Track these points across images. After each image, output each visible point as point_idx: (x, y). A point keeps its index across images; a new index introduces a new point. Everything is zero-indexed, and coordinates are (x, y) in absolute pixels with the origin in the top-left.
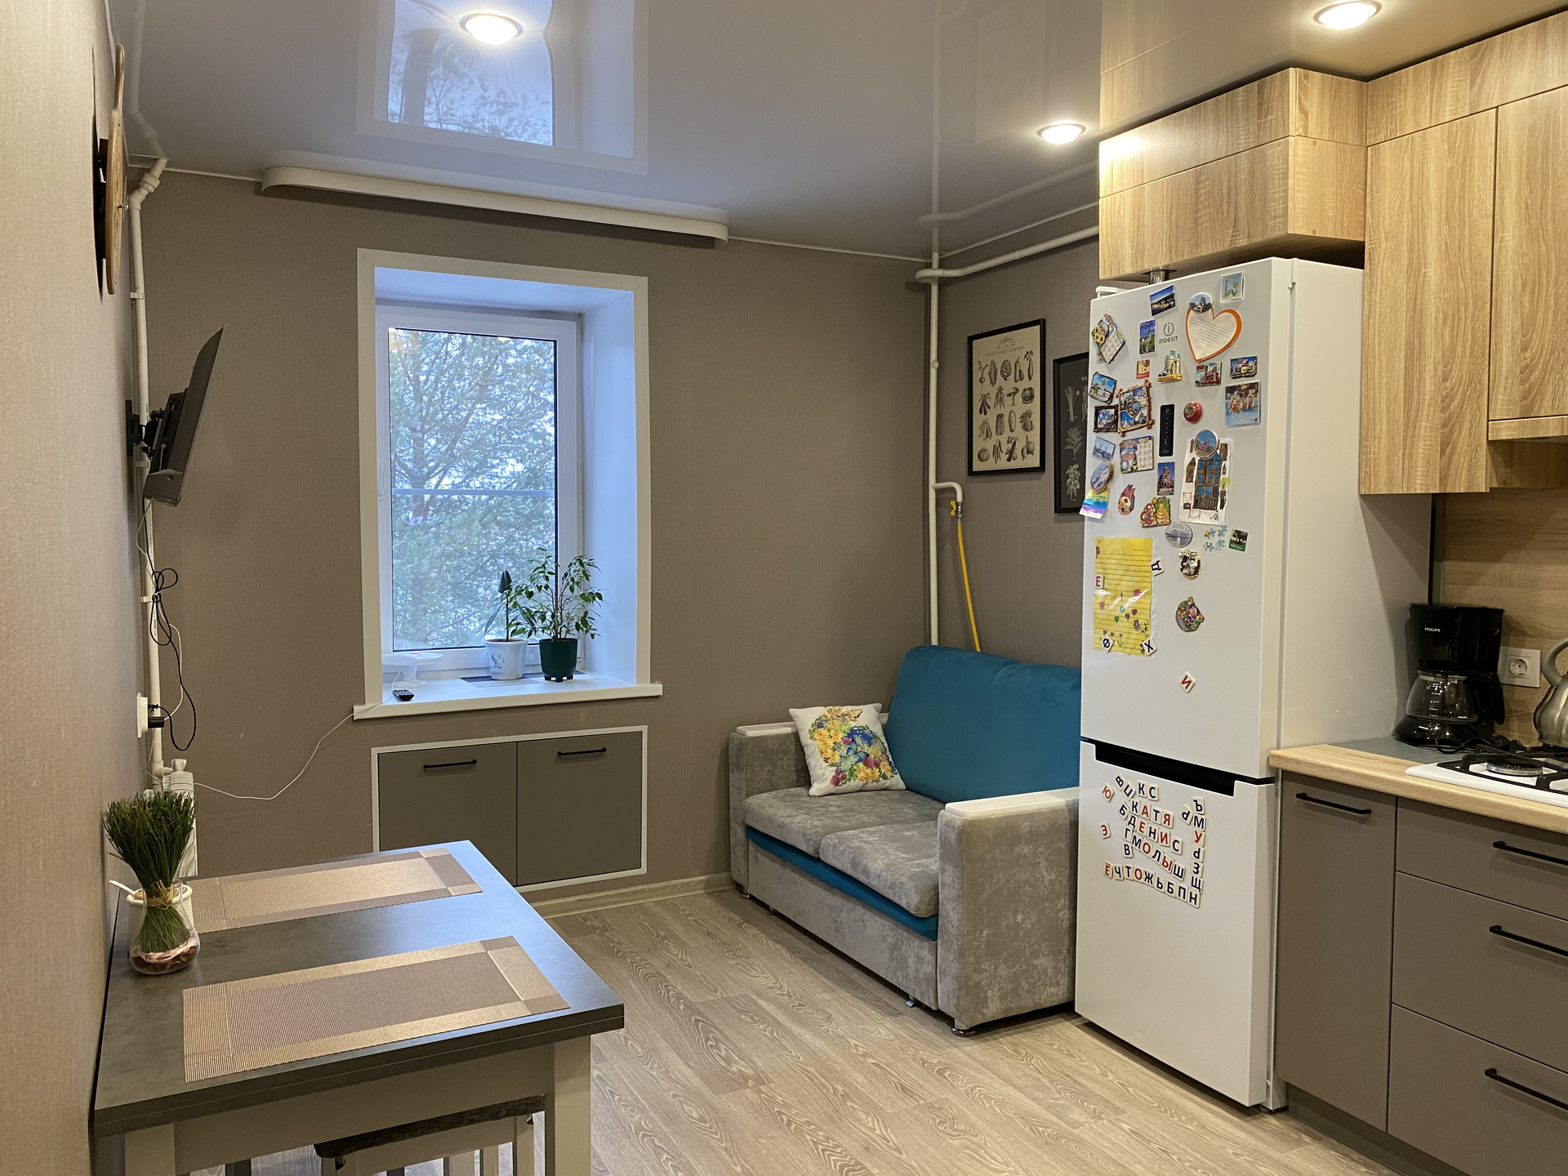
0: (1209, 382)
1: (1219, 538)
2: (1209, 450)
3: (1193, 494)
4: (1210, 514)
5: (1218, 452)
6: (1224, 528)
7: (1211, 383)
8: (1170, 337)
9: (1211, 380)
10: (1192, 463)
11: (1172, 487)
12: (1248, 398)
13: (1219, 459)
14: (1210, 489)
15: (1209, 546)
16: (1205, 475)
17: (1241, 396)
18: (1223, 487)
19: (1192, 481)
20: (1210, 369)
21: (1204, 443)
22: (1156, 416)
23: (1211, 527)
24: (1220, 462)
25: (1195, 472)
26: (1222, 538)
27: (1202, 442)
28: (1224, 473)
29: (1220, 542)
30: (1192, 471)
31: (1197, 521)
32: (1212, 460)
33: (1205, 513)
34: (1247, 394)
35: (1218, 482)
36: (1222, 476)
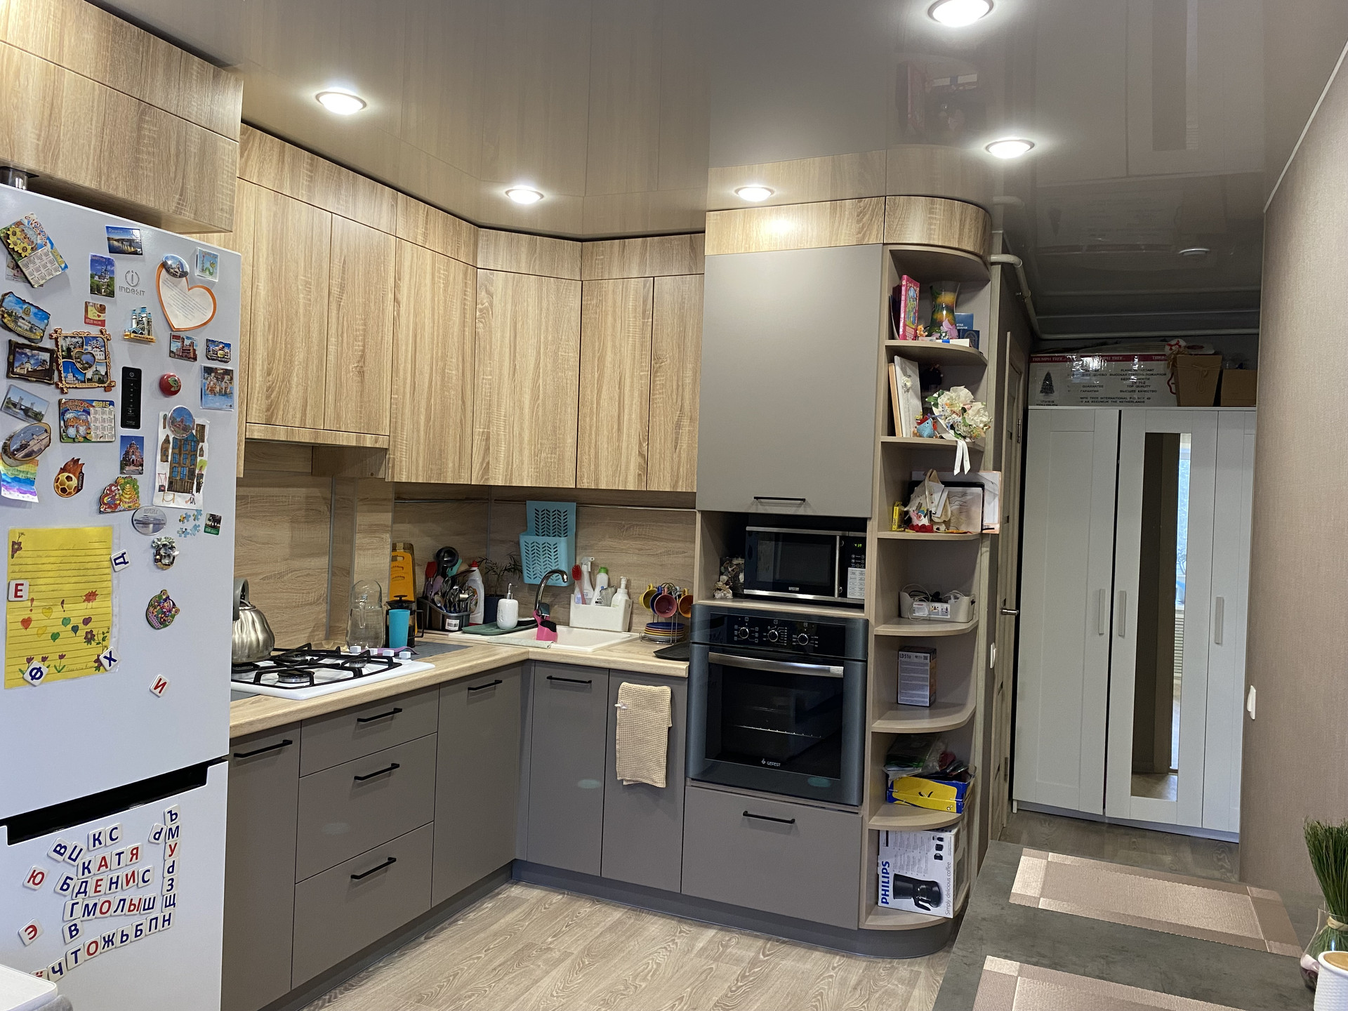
0: (186, 356)
1: (194, 523)
2: (185, 429)
3: (168, 475)
4: (184, 498)
5: (194, 432)
6: (199, 512)
7: (189, 358)
8: (135, 289)
9: (187, 354)
10: (167, 441)
11: (142, 465)
12: (223, 383)
13: (195, 439)
14: (186, 471)
15: (185, 532)
16: (180, 455)
17: (217, 379)
18: (200, 470)
19: (167, 461)
20: (187, 342)
21: (180, 420)
22: (117, 377)
23: (186, 511)
24: (197, 443)
25: (170, 451)
26: (197, 523)
27: (178, 420)
28: (202, 455)
29: (196, 527)
30: (167, 449)
31: (172, 505)
32: (186, 440)
33: (180, 496)
34: (223, 378)
35: (195, 465)
36: (199, 459)
